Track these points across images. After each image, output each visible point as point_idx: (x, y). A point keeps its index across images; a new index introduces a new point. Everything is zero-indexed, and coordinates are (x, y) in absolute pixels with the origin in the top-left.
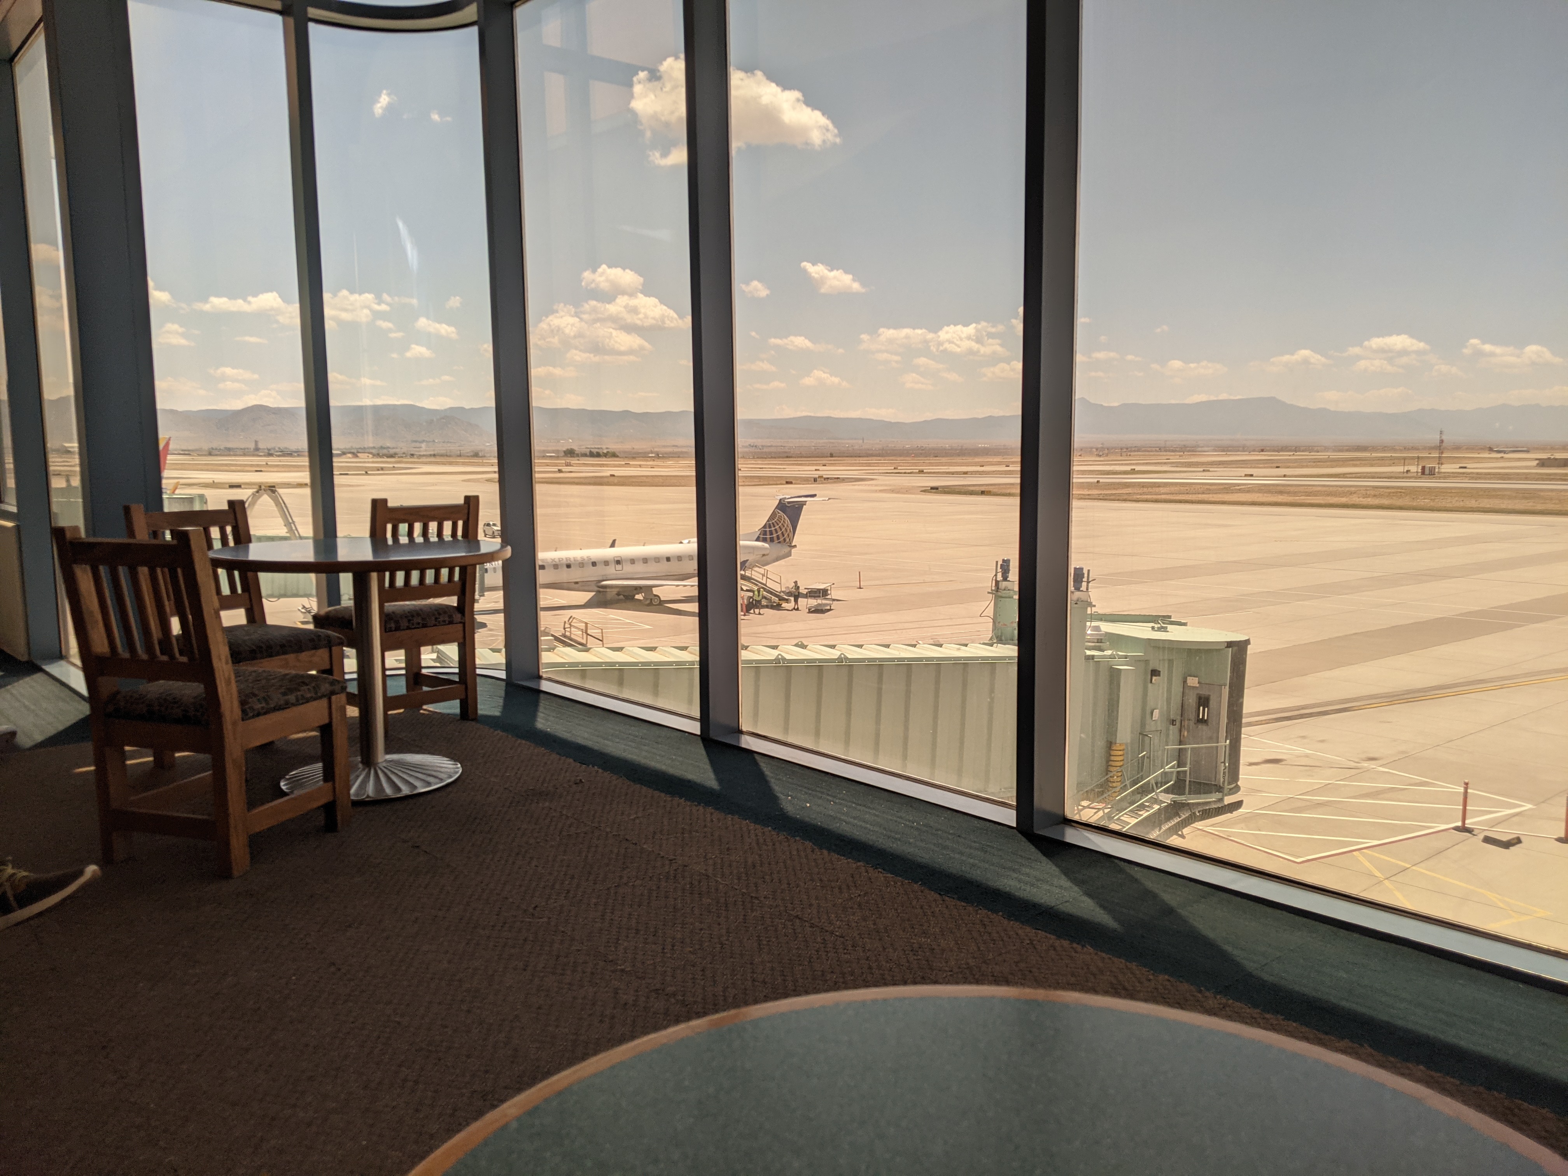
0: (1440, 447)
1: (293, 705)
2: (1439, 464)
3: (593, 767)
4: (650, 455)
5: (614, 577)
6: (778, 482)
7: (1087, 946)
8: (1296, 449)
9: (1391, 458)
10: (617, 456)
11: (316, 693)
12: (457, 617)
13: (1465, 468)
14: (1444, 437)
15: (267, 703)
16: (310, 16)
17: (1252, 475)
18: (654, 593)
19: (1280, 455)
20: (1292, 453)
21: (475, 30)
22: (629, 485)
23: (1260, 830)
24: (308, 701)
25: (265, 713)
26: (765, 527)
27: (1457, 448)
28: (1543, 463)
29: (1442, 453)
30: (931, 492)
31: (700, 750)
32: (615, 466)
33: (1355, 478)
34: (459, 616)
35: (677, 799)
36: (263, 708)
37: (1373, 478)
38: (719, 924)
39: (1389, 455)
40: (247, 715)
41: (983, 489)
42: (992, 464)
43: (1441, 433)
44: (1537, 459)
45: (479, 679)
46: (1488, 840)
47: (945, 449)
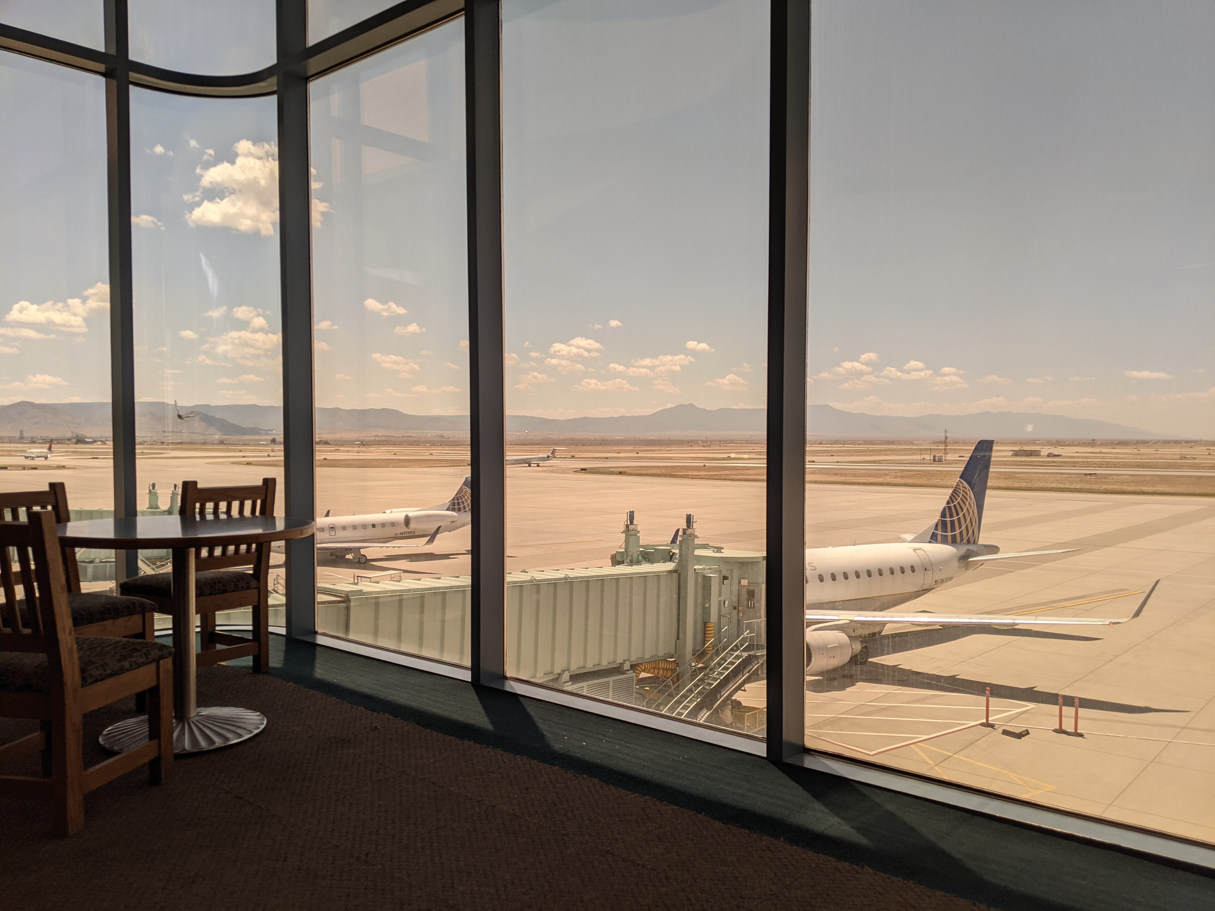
0: (945, 442)
1: (128, 670)
2: (944, 454)
3: (384, 714)
4: (356, 443)
5: (329, 541)
6: (462, 464)
7: (865, 866)
8: (844, 443)
9: (911, 449)
10: (329, 444)
11: (147, 658)
12: (254, 583)
13: (963, 456)
14: (948, 435)
15: (105, 670)
16: (131, 79)
17: (814, 462)
18: (362, 553)
19: (833, 447)
20: (842, 446)
21: (274, 98)
22: (339, 467)
23: (842, 731)
24: (139, 666)
25: (102, 680)
26: (453, 499)
27: (956, 443)
28: (1016, 454)
29: (947, 446)
30: (581, 472)
31: (472, 695)
32: (327, 451)
33: (887, 463)
34: (255, 582)
35: (466, 742)
36: (100, 675)
37: (900, 464)
38: (540, 863)
39: (910, 447)
40: (87, 681)
41: (620, 470)
42: (625, 451)
43: (946, 431)
44: (1012, 451)
45: (270, 636)
46: (1006, 733)
47: (590, 440)
